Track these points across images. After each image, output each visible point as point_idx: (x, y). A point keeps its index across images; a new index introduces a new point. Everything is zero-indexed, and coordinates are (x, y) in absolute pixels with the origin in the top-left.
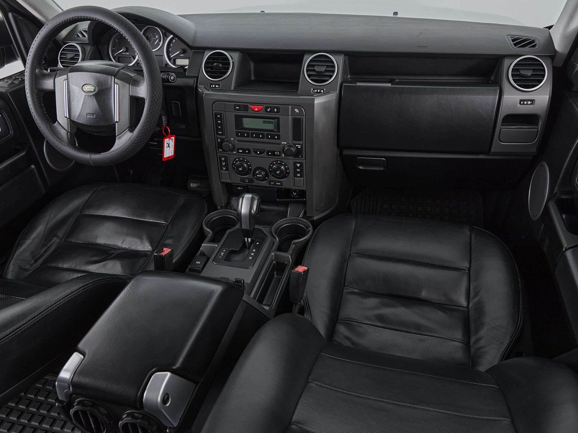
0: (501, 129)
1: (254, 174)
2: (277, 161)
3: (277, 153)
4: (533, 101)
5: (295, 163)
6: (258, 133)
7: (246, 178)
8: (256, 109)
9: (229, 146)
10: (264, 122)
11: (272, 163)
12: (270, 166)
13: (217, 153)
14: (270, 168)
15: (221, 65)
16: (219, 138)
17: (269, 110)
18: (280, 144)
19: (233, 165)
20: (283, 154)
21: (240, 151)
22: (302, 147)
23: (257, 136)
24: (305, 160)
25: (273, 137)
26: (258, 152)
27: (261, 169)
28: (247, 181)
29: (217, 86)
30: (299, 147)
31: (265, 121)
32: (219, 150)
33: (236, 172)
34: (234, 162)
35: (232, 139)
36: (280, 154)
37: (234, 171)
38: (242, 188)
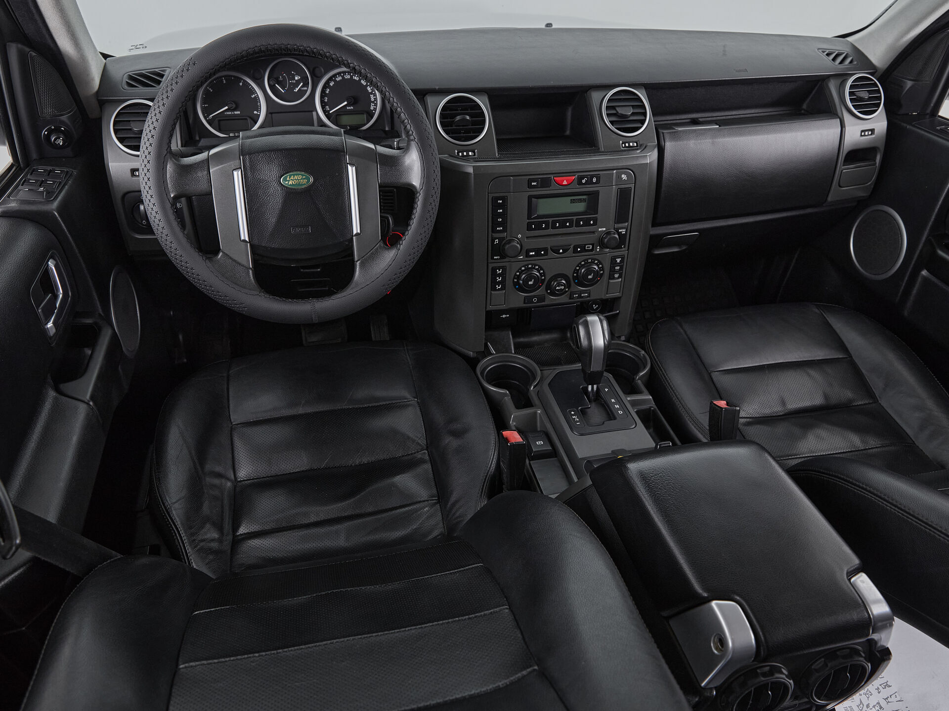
0: (842, 171)
1: (549, 286)
2: (587, 260)
3: (588, 247)
4: (872, 131)
5: (613, 259)
6: (562, 220)
7: (535, 296)
8: (565, 183)
9: (517, 247)
10: (572, 201)
11: (579, 265)
12: (575, 269)
13: (487, 263)
14: (574, 273)
15: (468, 118)
16: (496, 238)
17: (584, 181)
18: (593, 232)
19: (514, 278)
20: (598, 247)
21: (532, 253)
22: (626, 232)
23: (563, 225)
25: (587, 223)
26: (561, 251)
27: (559, 278)
28: (535, 300)
29: (470, 153)
30: (623, 231)
31: (574, 200)
32: (495, 257)
33: (517, 289)
34: (518, 274)
35: (519, 236)
36: (593, 247)
37: (515, 287)
38: (508, 316)
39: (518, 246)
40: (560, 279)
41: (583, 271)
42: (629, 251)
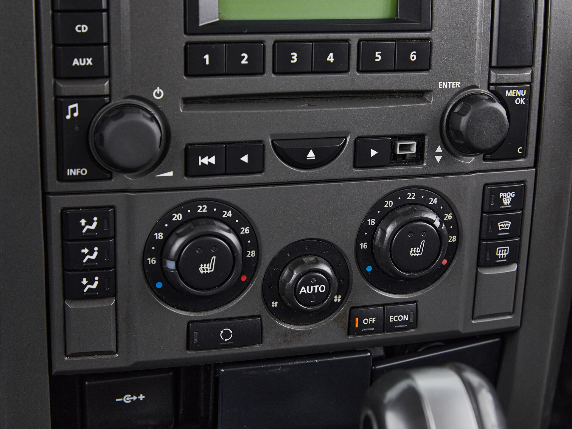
3: (402, 147)
5: (492, 192)
6: (312, 44)
7: (224, 321)
9: (150, 131)
12: (364, 226)
13: (45, 194)
14: (360, 238)
16: (73, 99)
18: (421, 95)
19: (147, 253)
20: (439, 150)
21: (205, 161)
22: (529, 97)
24: (535, 166)
26: (311, 155)
27: (310, 254)
28: (226, 335)
30: (518, 96)
32: (71, 172)
33: (159, 294)
34: (160, 236)
35: (158, 94)
36: (420, 149)
37: (152, 287)
38: (142, 397)
39: (153, 126)
40: (312, 259)
41: (389, 230)
42: (541, 167)
